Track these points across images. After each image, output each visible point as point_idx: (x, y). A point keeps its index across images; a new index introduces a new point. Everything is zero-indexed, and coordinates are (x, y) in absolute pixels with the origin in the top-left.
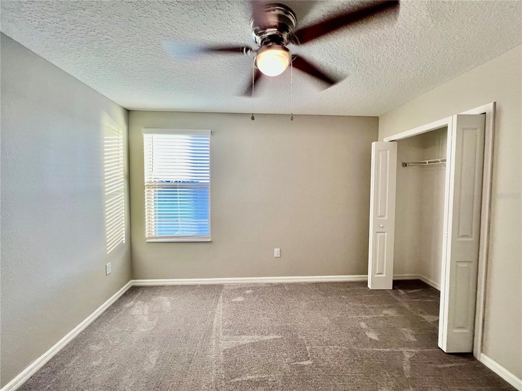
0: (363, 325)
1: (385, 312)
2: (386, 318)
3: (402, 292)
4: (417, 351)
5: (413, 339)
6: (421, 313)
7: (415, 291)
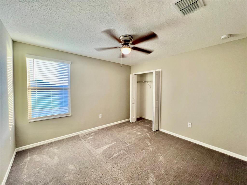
0: (135, 132)
1: (138, 127)
2: (139, 128)
3: (139, 121)
4: (149, 133)
5: (147, 131)
6: (146, 125)
7: (142, 120)
